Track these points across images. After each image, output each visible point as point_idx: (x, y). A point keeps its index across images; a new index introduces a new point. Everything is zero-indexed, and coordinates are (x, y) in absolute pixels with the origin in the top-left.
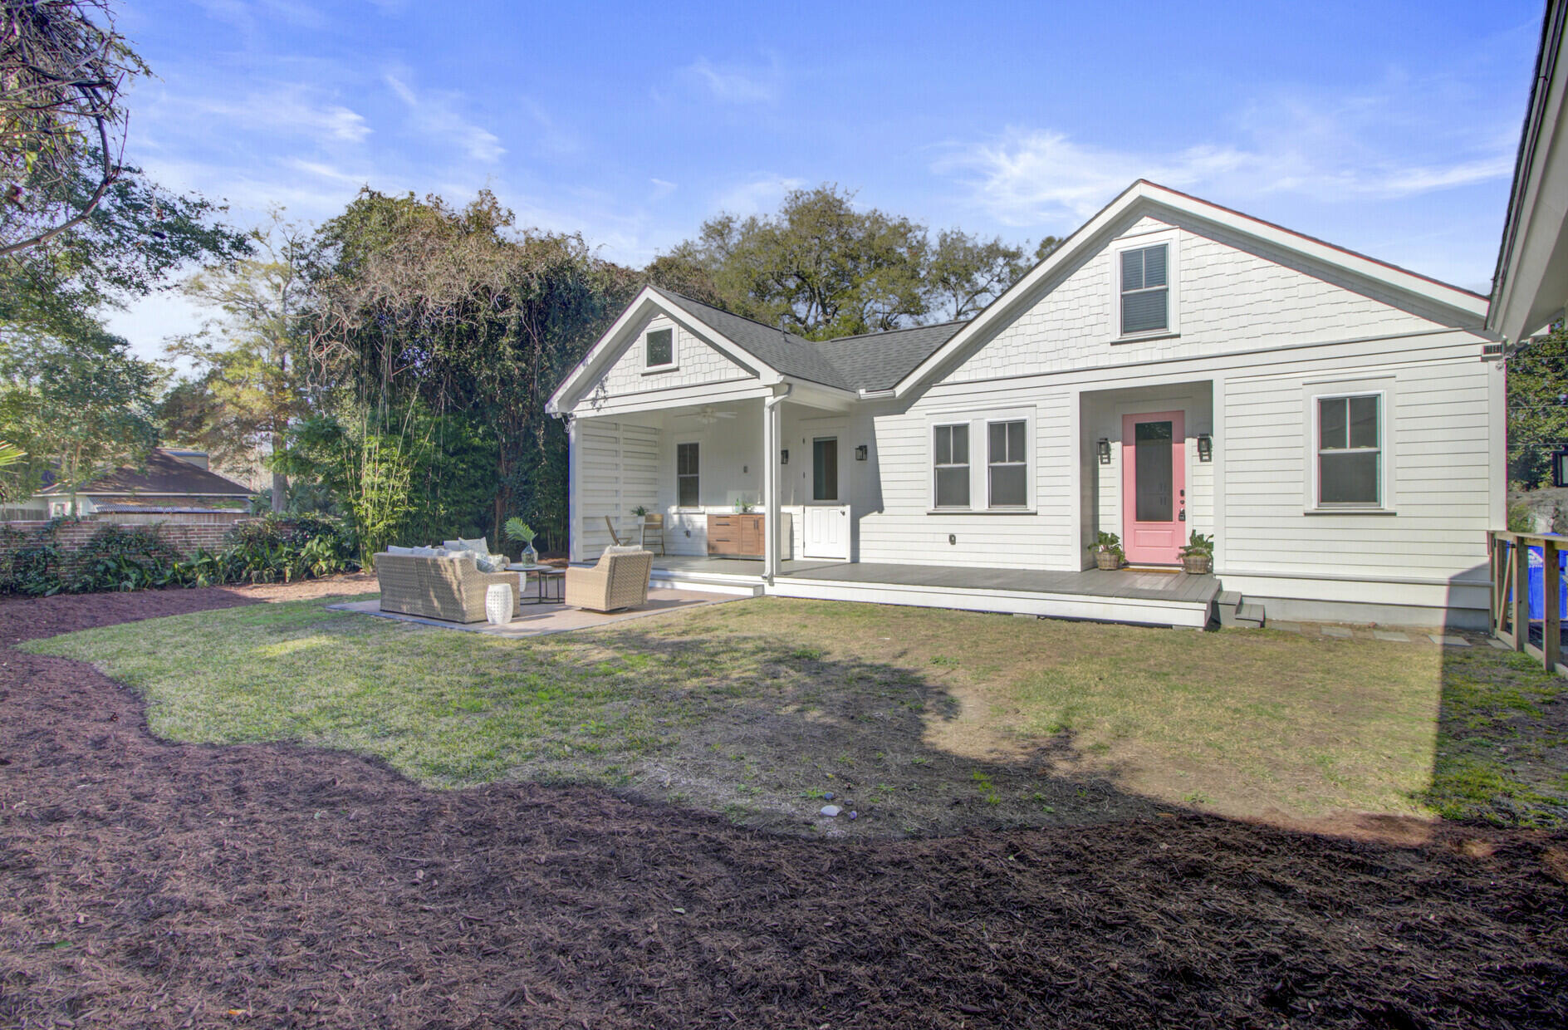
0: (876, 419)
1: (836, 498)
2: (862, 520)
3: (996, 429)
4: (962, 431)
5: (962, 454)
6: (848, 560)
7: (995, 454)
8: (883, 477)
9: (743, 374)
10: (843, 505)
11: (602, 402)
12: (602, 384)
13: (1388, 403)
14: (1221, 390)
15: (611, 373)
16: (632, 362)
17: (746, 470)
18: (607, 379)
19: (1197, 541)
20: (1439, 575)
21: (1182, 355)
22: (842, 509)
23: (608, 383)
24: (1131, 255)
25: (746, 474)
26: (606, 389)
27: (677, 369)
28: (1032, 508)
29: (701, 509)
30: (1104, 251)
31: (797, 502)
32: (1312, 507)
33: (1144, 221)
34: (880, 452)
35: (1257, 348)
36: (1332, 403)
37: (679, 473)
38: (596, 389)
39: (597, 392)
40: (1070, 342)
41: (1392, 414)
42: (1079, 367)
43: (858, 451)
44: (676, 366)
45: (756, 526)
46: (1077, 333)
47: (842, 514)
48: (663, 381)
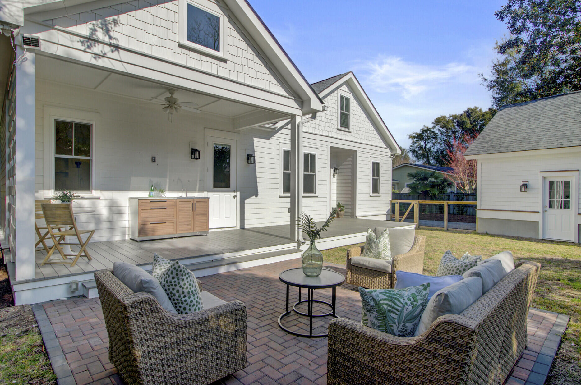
0: (255, 139)
1: (229, 187)
2: (246, 201)
3: (306, 156)
6: (238, 228)
7: (306, 170)
9: (283, 92)
10: (234, 191)
11: (107, 49)
12: (106, 25)
13: (381, 165)
14: (358, 154)
15: (123, 18)
16: (164, 23)
17: (154, 160)
18: (115, 22)
19: (339, 205)
20: (385, 212)
21: (352, 140)
22: (235, 194)
23: (117, 29)
24: (342, 97)
25: (154, 163)
26: (112, 34)
27: (225, 61)
28: (317, 194)
29: (96, 193)
30: (336, 92)
31: (202, 190)
32: (371, 194)
33: (344, 86)
34: (257, 159)
35: (364, 142)
36: (374, 163)
37: (57, 152)
38: (91, 26)
39: (94, 31)
40: (328, 124)
41: (381, 168)
42: (330, 135)
43: (250, 158)
44: (225, 57)
45: (194, 208)
46: (329, 121)
47: (234, 197)
48: (207, 65)
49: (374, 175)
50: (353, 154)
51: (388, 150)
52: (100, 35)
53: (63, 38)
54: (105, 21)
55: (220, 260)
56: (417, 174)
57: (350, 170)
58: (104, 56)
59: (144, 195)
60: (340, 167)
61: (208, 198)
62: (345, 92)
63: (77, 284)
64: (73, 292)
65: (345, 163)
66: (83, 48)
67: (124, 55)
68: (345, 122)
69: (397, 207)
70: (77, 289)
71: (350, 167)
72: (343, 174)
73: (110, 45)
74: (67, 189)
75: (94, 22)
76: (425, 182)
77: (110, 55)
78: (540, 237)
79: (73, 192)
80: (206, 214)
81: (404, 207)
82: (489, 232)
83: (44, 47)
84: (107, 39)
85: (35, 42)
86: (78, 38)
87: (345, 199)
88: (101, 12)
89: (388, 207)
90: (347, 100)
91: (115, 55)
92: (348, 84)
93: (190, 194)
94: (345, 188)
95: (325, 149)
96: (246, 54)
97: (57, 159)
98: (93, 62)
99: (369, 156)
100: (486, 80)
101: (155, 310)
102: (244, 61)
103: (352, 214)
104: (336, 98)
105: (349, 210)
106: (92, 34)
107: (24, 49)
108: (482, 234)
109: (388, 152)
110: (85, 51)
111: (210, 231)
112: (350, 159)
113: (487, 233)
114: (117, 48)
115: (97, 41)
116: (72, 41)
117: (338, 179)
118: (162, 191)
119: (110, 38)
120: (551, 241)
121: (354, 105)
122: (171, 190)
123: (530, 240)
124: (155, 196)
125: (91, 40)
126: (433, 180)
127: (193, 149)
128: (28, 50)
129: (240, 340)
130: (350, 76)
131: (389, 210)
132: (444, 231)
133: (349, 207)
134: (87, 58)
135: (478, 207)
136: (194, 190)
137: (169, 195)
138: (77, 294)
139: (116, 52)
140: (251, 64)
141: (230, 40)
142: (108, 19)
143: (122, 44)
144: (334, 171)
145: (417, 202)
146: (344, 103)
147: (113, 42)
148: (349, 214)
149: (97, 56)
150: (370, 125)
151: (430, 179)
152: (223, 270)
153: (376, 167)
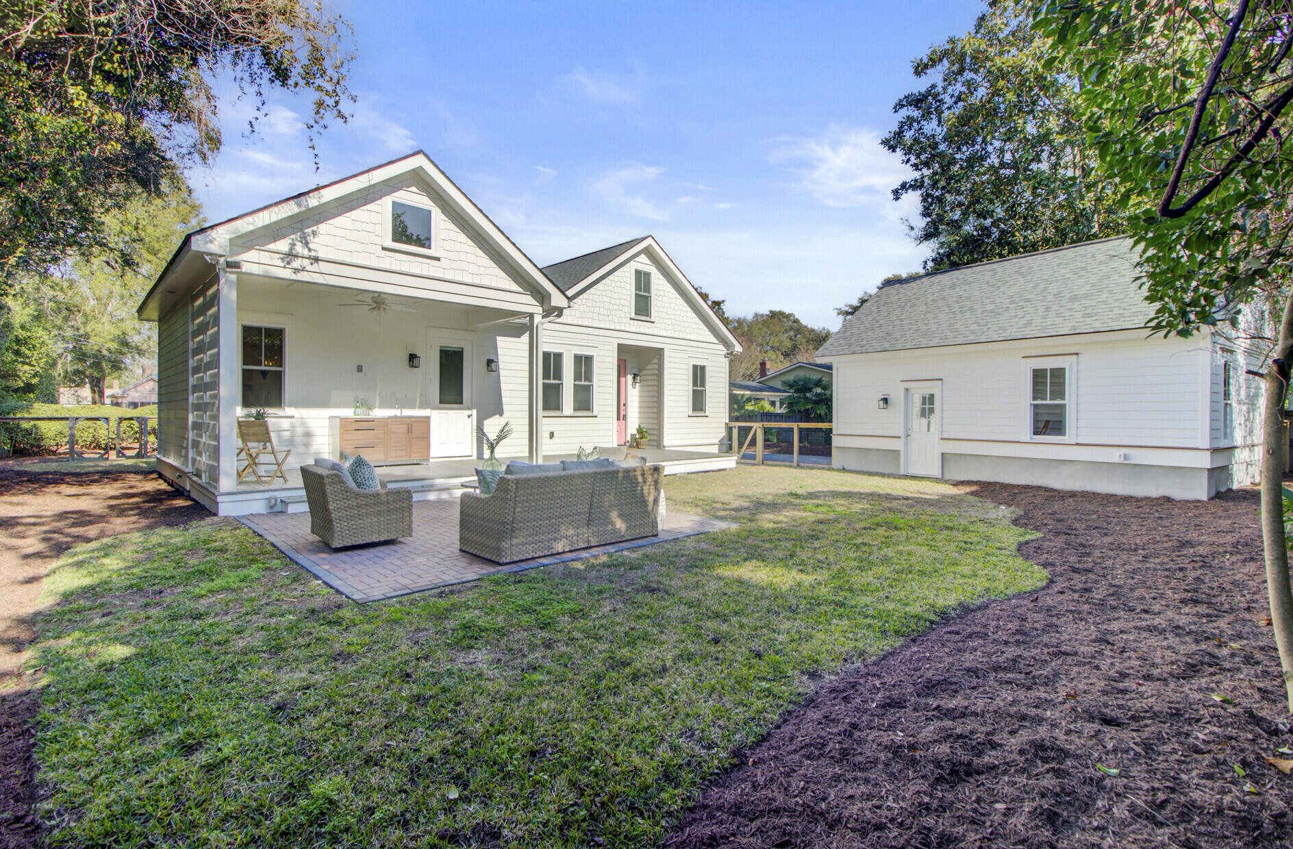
0: (498, 338)
1: (461, 403)
2: (486, 422)
3: (578, 359)
4: (558, 356)
5: (558, 375)
6: (475, 457)
7: (577, 377)
8: (503, 386)
9: (515, 287)
10: (469, 409)
11: (306, 262)
12: (305, 238)
13: (707, 370)
14: (667, 354)
15: (322, 228)
16: (365, 227)
17: (360, 369)
18: (314, 233)
19: (640, 431)
20: (717, 441)
21: (655, 333)
22: (469, 412)
23: (316, 240)
24: (638, 273)
25: (360, 374)
26: (311, 246)
27: (438, 259)
28: (595, 413)
29: (289, 411)
30: (628, 265)
31: (423, 406)
32: (691, 413)
33: (643, 256)
34: (501, 365)
35: (677, 336)
36: (695, 367)
37: (245, 363)
38: (290, 241)
39: (293, 245)
40: (613, 313)
41: (708, 374)
42: (618, 328)
43: (491, 363)
44: (437, 255)
45: (409, 430)
46: (616, 308)
47: (469, 417)
48: (416, 266)
49: (695, 384)
50: (659, 353)
51: (721, 347)
52: (299, 248)
53: (265, 257)
54: (304, 233)
55: (432, 486)
56: (795, 381)
57: (655, 377)
58: (303, 269)
59: (348, 413)
60: (644, 372)
61: (429, 418)
62: (643, 263)
63: (276, 500)
64: (272, 507)
65: (650, 367)
66: (282, 265)
67: (323, 266)
68: (643, 307)
69: (735, 433)
70: (276, 504)
71: (656, 372)
72: (647, 383)
73: (309, 258)
74: (260, 406)
75: (293, 237)
76: (808, 395)
77: (309, 268)
78: (902, 473)
79: (266, 409)
80: (426, 437)
81: (744, 432)
82: (846, 468)
83: (246, 268)
84: (306, 252)
85: (237, 265)
86: (278, 256)
87: (650, 421)
88: (299, 225)
89: (722, 433)
90: (647, 275)
91: (315, 267)
92: (648, 252)
93: (407, 412)
94: (650, 405)
95: (611, 348)
96: (465, 248)
97: (244, 371)
98: (294, 277)
99: (686, 356)
100: (912, 228)
101: (342, 482)
102: (463, 256)
103: (658, 443)
104: (628, 274)
105: (655, 438)
106: (291, 249)
107: (226, 272)
108: (838, 470)
109: (722, 350)
110: (284, 267)
111: (431, 460)
112: (656, 361)
113: (844, 469)
114: (317, 260)
115: (297, 256)
116: (272, 259)
117: (640, 391)
118: (370, 409)
119: (310, 250)
120: (914, 477)
121: (657, 280)
122: (383, 405)
123: (890, 476)
124: (362, 414)
125: (291, 255)
126: (819, 390)
127: (411, 355)
128: (231, 273)
129: (407, 514)
130: (649, 242)
131: (723, 439)
132: (794, 467)
133: (655, 432)
134: (287, 274)
135: (834, 432)
136: (413, 407)
137: (379, 413)
138: (276, 509)
139: (316, 265)
140: (471, 258)
141: (444, 235)
142: (306, 231)
143: (321, 255)
144: (634, 378)
145: (760, 424)
146: (642, 280)
147: (313, 254)
148: (655, 443)
149: (296, 271)
150: (689, 309)
151: (814, 390)
152: (432, 496)
153: (699, 374)
